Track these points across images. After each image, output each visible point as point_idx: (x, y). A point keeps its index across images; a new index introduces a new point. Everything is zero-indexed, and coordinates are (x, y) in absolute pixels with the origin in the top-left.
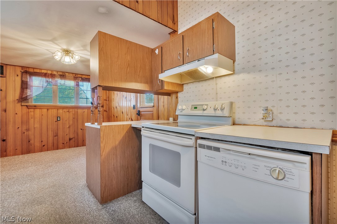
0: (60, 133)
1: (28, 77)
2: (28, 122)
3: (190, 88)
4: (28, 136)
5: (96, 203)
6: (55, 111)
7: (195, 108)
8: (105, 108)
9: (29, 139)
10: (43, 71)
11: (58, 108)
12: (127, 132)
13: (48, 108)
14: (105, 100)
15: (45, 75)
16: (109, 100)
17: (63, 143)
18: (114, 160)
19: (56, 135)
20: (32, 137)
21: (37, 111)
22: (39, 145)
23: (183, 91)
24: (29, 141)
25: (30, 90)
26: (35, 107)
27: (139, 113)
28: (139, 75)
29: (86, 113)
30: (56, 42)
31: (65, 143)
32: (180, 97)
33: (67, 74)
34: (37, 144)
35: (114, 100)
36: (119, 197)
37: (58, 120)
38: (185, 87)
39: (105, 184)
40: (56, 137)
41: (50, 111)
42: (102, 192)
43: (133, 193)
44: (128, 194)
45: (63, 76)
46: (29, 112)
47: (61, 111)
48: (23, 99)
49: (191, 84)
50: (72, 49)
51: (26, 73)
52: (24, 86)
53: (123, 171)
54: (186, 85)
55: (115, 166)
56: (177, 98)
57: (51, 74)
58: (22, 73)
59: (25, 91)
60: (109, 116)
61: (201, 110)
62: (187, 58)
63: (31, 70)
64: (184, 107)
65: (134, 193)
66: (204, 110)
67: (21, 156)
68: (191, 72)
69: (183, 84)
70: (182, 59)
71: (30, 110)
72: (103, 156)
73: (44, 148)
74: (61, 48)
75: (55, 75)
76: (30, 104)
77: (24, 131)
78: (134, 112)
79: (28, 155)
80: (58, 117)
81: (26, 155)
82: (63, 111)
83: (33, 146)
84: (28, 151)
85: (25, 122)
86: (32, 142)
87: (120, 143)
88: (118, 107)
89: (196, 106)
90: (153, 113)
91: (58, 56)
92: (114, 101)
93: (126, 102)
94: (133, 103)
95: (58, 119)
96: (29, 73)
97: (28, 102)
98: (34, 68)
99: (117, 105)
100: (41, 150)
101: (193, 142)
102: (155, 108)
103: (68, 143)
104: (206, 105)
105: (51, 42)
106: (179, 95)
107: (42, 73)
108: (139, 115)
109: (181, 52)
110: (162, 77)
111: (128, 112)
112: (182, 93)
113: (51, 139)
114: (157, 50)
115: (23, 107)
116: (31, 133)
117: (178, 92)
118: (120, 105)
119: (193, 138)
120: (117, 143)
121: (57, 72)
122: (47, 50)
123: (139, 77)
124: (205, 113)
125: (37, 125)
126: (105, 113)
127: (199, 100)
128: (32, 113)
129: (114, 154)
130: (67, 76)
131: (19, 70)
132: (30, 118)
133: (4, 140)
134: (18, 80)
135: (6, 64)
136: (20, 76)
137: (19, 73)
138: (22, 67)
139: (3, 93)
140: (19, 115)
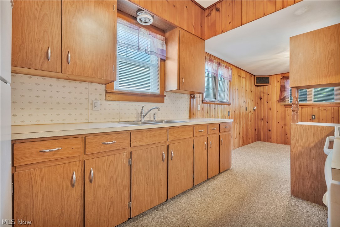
1: (285, 81)
2: (285, 118)
4: (285, 130)
6: (309, 109)
9: (286, 133)
11: (313, 106)
13: (303, 106)
18: (307, 160)
20: (288, 131)
24: (286, 135)
25: (286, 92)
26: (291, 106)
37: (312, 119)
39: (296, 180)
41: (304, 109)
46: (286, 110)
47: (316, 109)
48: (282, 99)
51: (284, 78)
52: (283, 89)
55: (309, 166)
58: (281, 78)
59: (283, 93)
63: (287, 75)
71: (287, 108)
72: (293, 152)
76: (287, 103)
77: (282, 125)
79: (285, 145)
80: (312, 116)
82: (318, 109)
83: (289, 139)
84: (285, 142)
85: (283, 118)
86: (288, 135)
95: (312, 117)
97: (285, 102)
115: (282, 106)
116: (287, 127)
128: (289, 111)
129: (307, 155)
131: (279, 78)
132: (287, 115)
133: (270, 130)
134: (278, 85)
135: (271, 75)
136: (279, 82)
137: (279, 80)
138: (281, 74)
139: (269, 96)
140: (279, 112)
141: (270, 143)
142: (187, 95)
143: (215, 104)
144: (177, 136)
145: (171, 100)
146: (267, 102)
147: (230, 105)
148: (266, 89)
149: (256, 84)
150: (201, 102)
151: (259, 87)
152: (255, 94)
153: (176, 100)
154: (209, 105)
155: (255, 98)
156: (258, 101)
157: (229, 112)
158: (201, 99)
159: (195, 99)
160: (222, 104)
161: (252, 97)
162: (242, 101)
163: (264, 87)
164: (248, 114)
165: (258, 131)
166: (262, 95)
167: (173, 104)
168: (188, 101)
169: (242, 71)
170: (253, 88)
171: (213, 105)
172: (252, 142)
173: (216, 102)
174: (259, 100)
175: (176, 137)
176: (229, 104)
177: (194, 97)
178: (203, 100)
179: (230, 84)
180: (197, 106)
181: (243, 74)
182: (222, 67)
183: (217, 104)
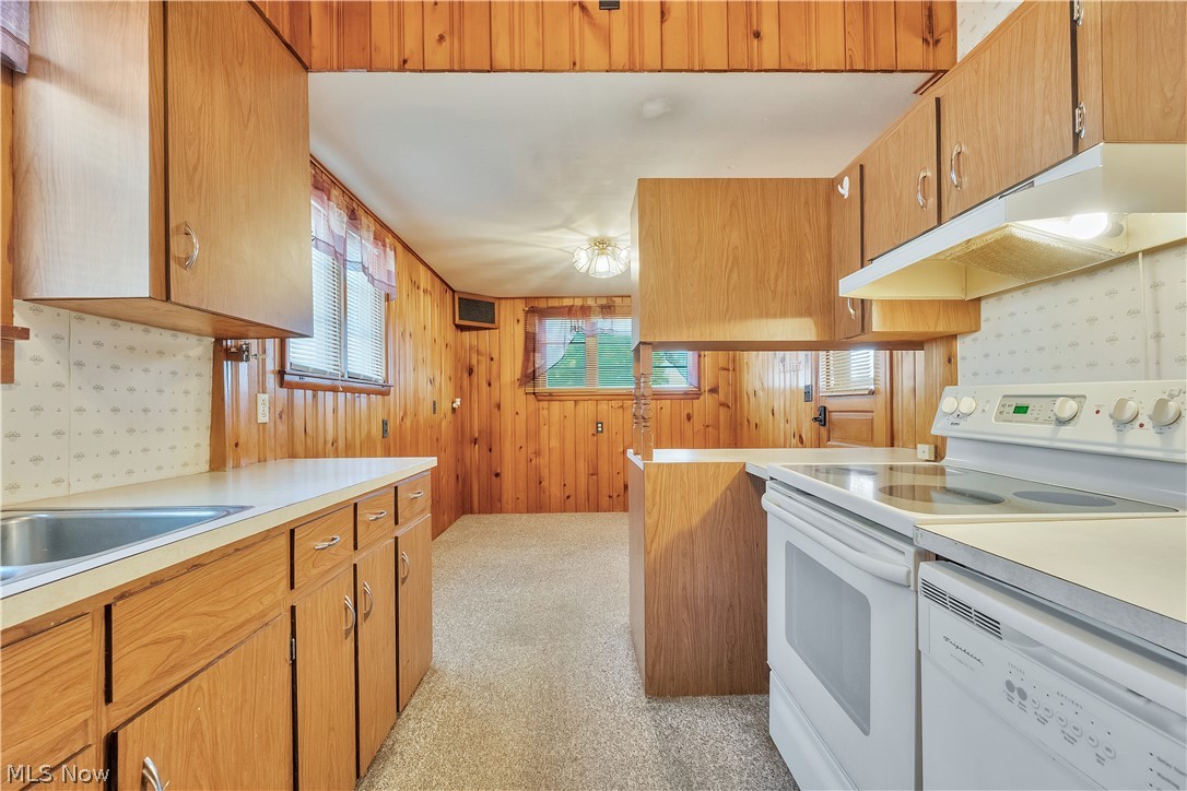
0: (604, 468)
1: (537, 322)
2: (537, 433)
3: (1013, 314)
4: (538, 469)
5: (636, 687)
6: (591, 405)
7: (1021, 410)
8: (721, 396)
9: (540, 478)
10: (567, 302)
11: (598, 397)
12: (728, 488)
13: (577, 398)
14: (724, 369)
15: (569, 312)
16: (733, 369)
17: (610, 497)
18: (684, 572)
19: (594, 473)
20: (545, 472)
21: (555, 406)
22: (558, 495)
23: (978, 329)
24: (540, 483)
25: (540, 355)
26: (551, 397)
27: (822, 417)
28: (774, 292)
29: (666, 411)
30: (573, 226)
31: (615, 496)
32: (963, 358)
33: (618, 300)
34: (554, 490)
35: (748, 367)
36: (698, 693)
37: (597, 432)
38: (987, 309)
39: (659, 640)
40: (595, 477)
41: (581, 404)
42: (650, 663)
43: (748, 699)
44: (731, 694)
45: (609, 307)
46: (539, 409)
47: (604, 406)
48: (530, 376)
49: (1018, 294)
50: (611, 233)
51: (533, 312)
52: (531, 344)
53: (714, 616)
54: (992, 301)
55: (688, 590)
56: (950, 361)
57: (582, 307)
58: (527, 312)
59: (532, 359)
60: (736, 421)
61: (1045, 422)
62: (954, 192)
63: (542, 304)
64: (967, 405)
65: (751, 697)
66: (1061, 422)
67: (525, 516)
68: (982, 248)
69: (979, 300)
70: (933, 201)
71: (541, 404)
72: (652, 553)
73: (569, 504)
74: (586, 238)
75: (590, 308)
76: (540, 389)
77: (531, 456)
78: (808, 411)
80: (597, 424)
81: (534, 515)
82: (609, 405)
83: (548, 494)
84: (537, 505)
85: (533, 434)
86: (545, 483)
87: (704, 520)
88: (760, 393)
89: (1022, 402)
90: (872, 419)
91: (582, 260)
92: (748, 373)
93: (782, 375)
94: (804, 379)
95: (597, 427)
96: (537, 312)
97: (536, 385)
98: (547, 298)
99: (758, 385)
100: (563, 510)
101: (907, 569)
102: (881, 399)
103: (621, 497)
104: (1073, 397)
105: (564, 230)
106: (962, 347)
107: (564, 307)
108: (825, 425)
109: (931, 174)
110: (852, 286)
111: (788, 409)
112: (975, 340)
113: (583, 479)
114: (846, 178)
115: (528, 396)
116: (543, 461)
117: (954, 337)
118: (765, 386)
119: (910, 550)
120: (696, 520)
121: (596, 298)
122: (560, 249)
123: (774, 298)
124: (1068, 436)
125: (555, 443)
126: (722, 410)
127: (1057, 368)
128: (546, 412)
129: (684, 555)
130: (617, 308)
131: (521, 307)
132: (542, 424)
133: (497, 475)
134: (519, 331)
135: (500, 299)
136: (522, 322)
137: (521, 316)
138: (526, 299)
139: (495, 364)
140: (523, 416)
141: (500, 516)
142: (193, 339)
143: (334, 390)
144: (189, 632)
145: (80, 364)
146: (490, 385)
147: (388, 393)
148: (484, 339)
149: (458, 321)
150: (271, 381)
151: (464, 333)
152: (456, 353)
153: (115, 368)
154: (309, 393)
155: (456, 368)
156: (462, 378)
157: (385, 423)
158: (271, 365)
159: (243, 366)
160: (361, 391)
161: (447, 365)
162: (424, 375)
163: (481, 332)
164: (440, 424)
165: (464, 481)
166: (474, 362)
167: (98, 388)
168: (198, 375)
169: (422, 267)
170: (450, 332)
171: (329, 395)
172: (450, 524)
173: (339, 383)
174: (466, 375)
175: (183, 638)
176: (384, 391)
177: (238, 355)
178: (281, 373)
179: (388, 309)
180: (254, 403)
181: (424, 279)
182: (364, 233)
183: (346, 390)
